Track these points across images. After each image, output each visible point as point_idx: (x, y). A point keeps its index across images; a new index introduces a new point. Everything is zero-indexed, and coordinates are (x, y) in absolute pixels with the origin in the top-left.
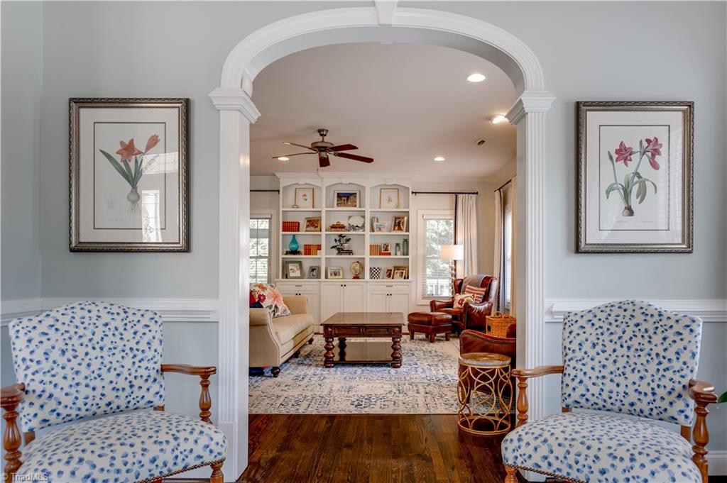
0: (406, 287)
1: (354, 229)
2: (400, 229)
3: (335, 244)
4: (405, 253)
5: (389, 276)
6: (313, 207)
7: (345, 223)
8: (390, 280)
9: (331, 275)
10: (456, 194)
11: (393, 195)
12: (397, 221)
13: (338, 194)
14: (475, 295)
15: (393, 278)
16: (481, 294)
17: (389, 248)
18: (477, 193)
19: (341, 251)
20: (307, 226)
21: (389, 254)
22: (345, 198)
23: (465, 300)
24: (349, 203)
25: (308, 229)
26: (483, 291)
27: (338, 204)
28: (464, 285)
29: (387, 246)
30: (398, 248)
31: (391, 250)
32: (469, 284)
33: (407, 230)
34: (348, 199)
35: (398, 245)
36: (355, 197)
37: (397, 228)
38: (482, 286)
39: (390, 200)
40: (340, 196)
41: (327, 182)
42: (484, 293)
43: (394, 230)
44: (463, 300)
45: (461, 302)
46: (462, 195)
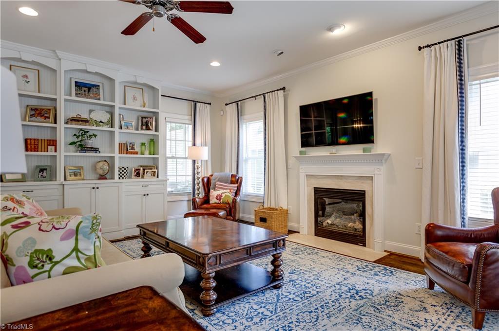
0: (162, 186)
1: (97, 125)
2: (148, 128)
3: (75, 140)
4: (152, 153)
5: (138, 175)
6: (39, 92)
7: (85, 116)
8: (140, 179)
9: (70, 176)
10: (195, 102)
11: (138, 94)
12: (145, 121)
13: (76, 82)
14: (232, 191)
15: (143, 177)
16: (234, 190)
17: (135, 147)
18: (210, 104)
19: (83, 148)
20: (32, 116)
21: (137, 153)
22: (87, 89)
23: (224, 195)
24: (91, 95)
25: (33, 119)
26: (235, 187)
27: (76, 94)
28: (212, 182)
29: (133, 145)
30: (143, 147)
31: (137, 149)
32: (218, 181)
33: (157, 130)
34: (89, 91)
35: (143, 144)
36: (98, 89)
37: (144, 127)
38: (232, 182)
39: (135, 98)
40: (78, 85)
41: (66, 65)
42: (236, 189)
43: (142, 129)
44: (221, 196)
45: (219, 197)
46: (199, 104)
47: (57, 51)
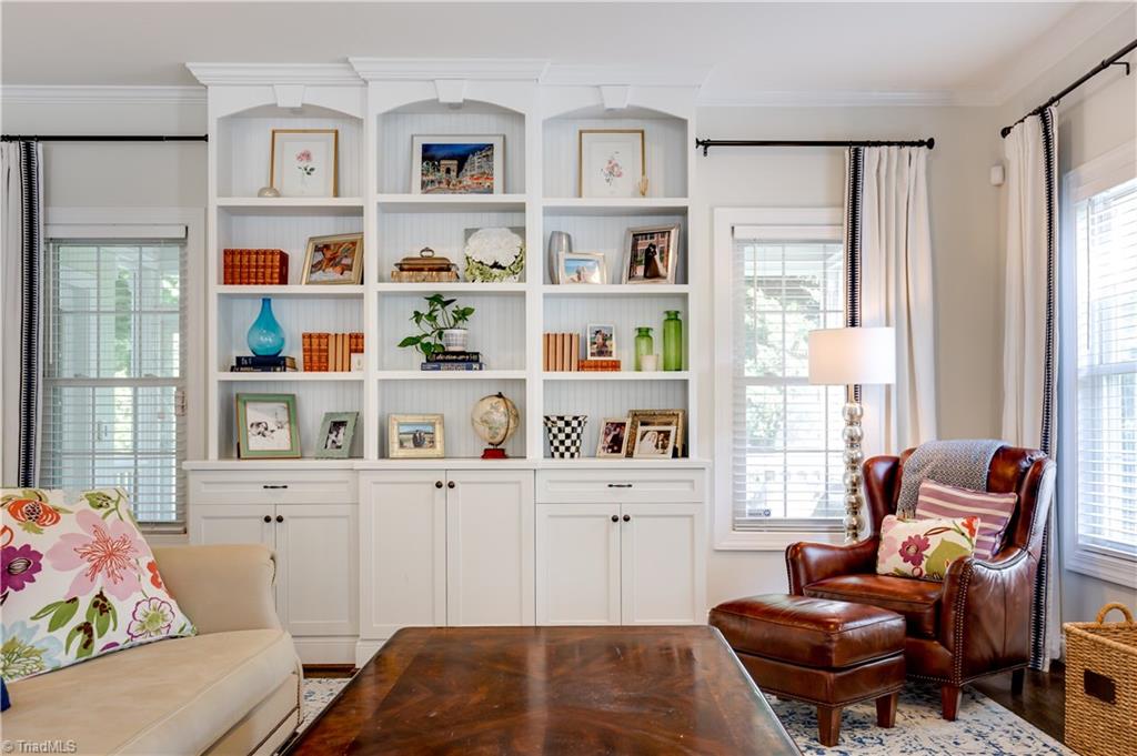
0: (686, 488)
1: (486, 278)
2: (652, 273)
3: (415, 331)
4: (673, 363)
5: (615, 445)
6: (336, 194)
7: (452, 252)
8: (619, 461)
9: (401, 444)
10: (856, 147)
11: (625, 151)
12: (643, 245)
13: (426, 148)
14: (978, 524)
15: (630, 455)
16: (996, 520)
17: (613, 345)
18: (930, 144)
19: (438, 356)
20: (315, 267)
21: (615, 366)
22: (453, 164)
23: (934, 542)
24: (467, 181)
25: (318, 275)
26: (1003, 507)
27: (424, 184)
28: (907, 479)
29: (606, 338)
30: (644, 343)
31: (621, 350)
32: (932, 476)
33: (683, 277)
34: (460, 168)
35: (643, 333)
36: (489, 158)
37: (640, 270)
38: (995, 484)
39: (613, 171)
40: (430, 154)
41: (385, 97)
42: (1008, 515)
43: (631, 277)
44: (921, 544)
45: (912, 550)
46: (875, 150)
47: (350, 60)
